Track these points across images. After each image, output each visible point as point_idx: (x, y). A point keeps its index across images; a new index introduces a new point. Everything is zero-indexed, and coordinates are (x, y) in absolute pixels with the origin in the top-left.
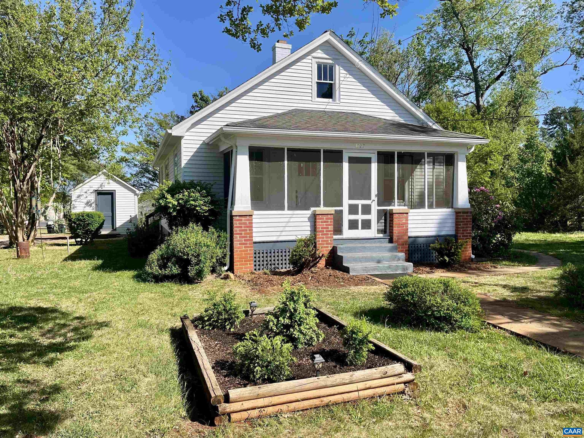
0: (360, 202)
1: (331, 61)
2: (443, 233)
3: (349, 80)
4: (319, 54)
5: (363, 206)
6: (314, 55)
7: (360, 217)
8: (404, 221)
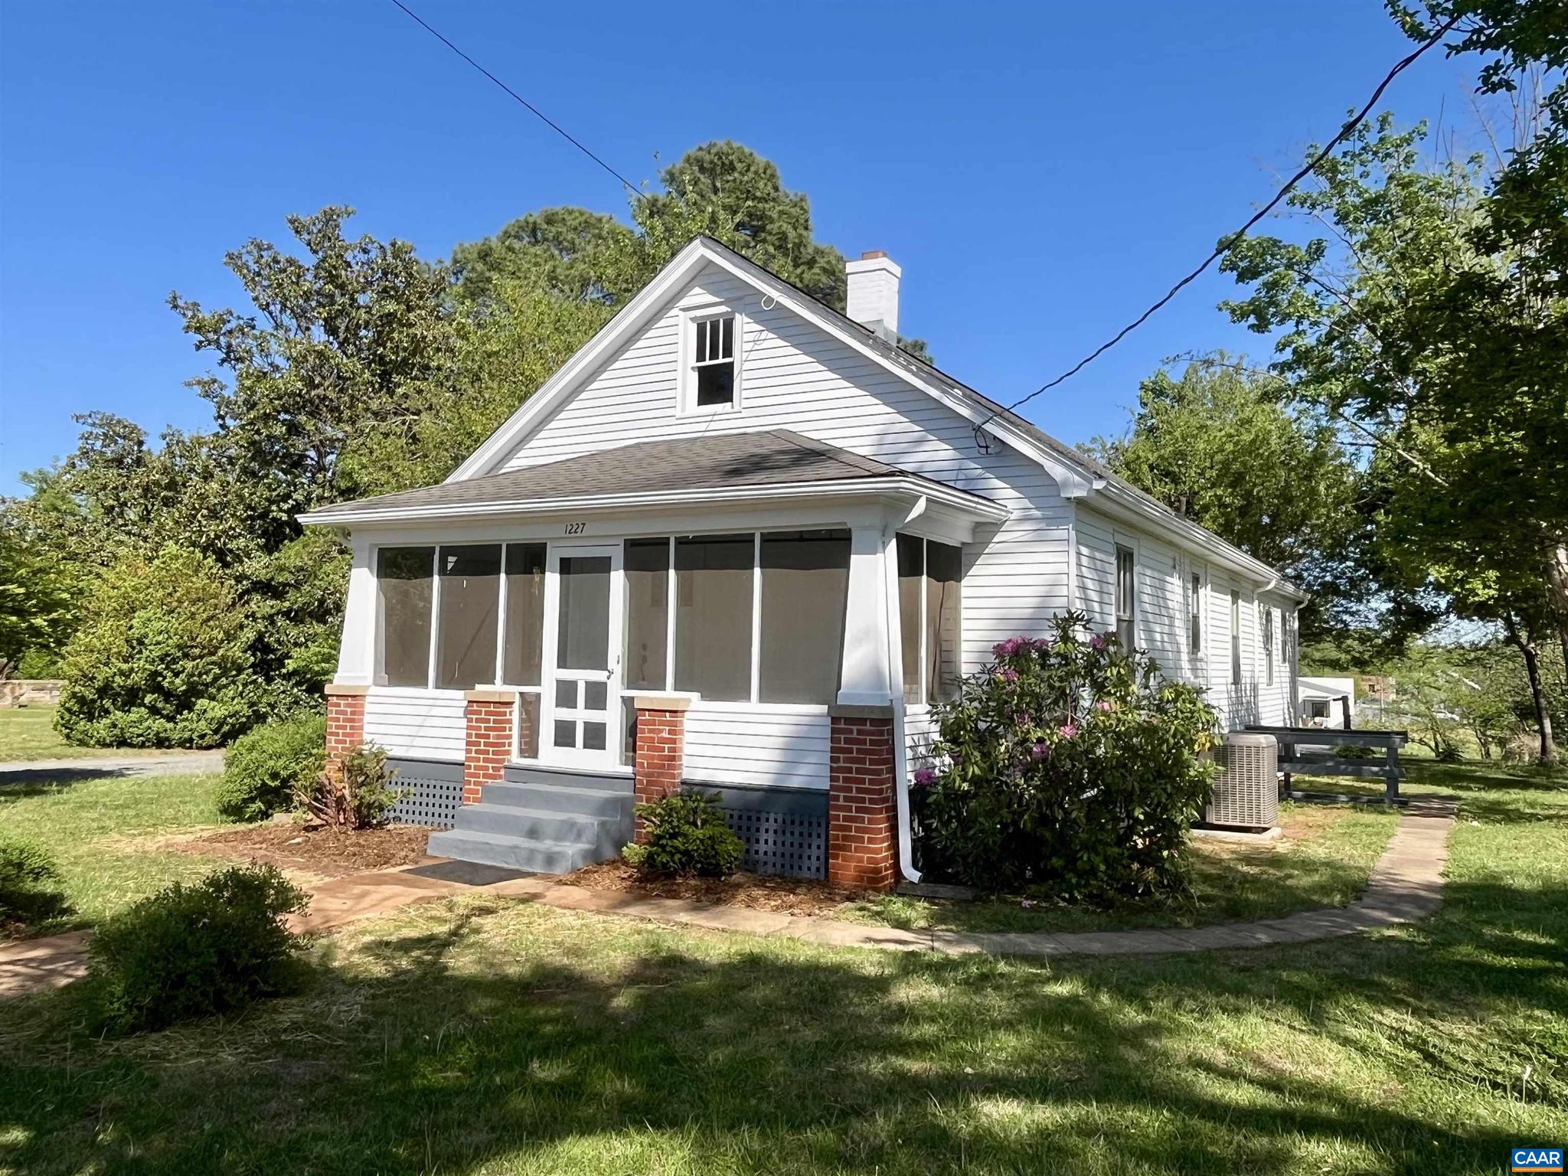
0: (582, 676)
1: (723, 309)
2: (795, 783)
3: (765, 345)
4: (698, 296)
5: (589, 685)
6: (685, 302)
7: (581, 715)
8: (665, 735)
